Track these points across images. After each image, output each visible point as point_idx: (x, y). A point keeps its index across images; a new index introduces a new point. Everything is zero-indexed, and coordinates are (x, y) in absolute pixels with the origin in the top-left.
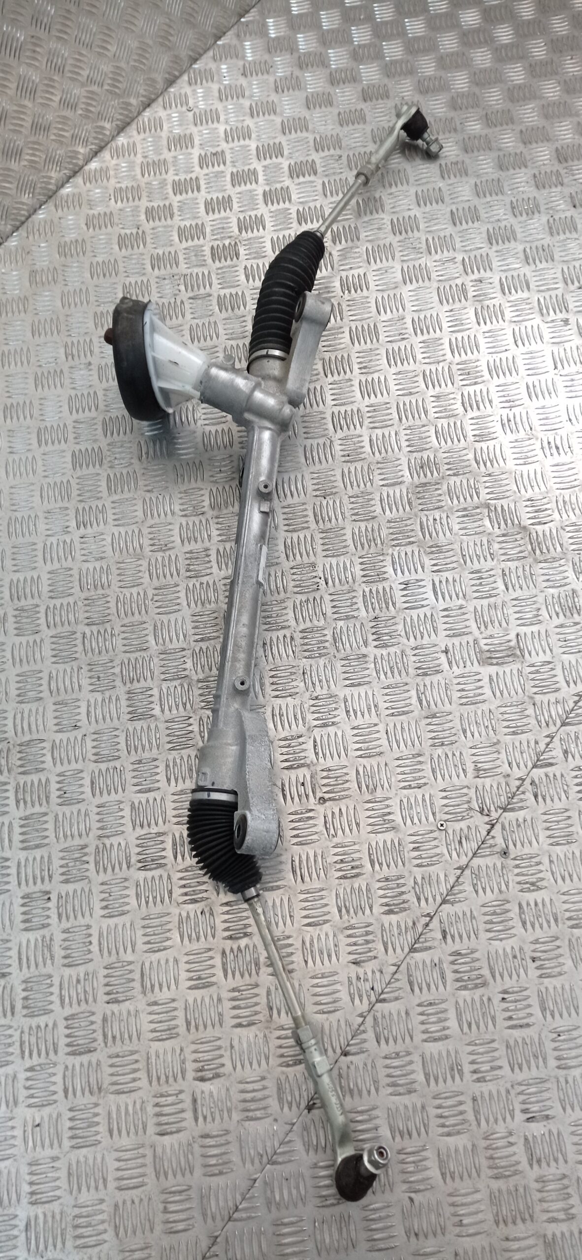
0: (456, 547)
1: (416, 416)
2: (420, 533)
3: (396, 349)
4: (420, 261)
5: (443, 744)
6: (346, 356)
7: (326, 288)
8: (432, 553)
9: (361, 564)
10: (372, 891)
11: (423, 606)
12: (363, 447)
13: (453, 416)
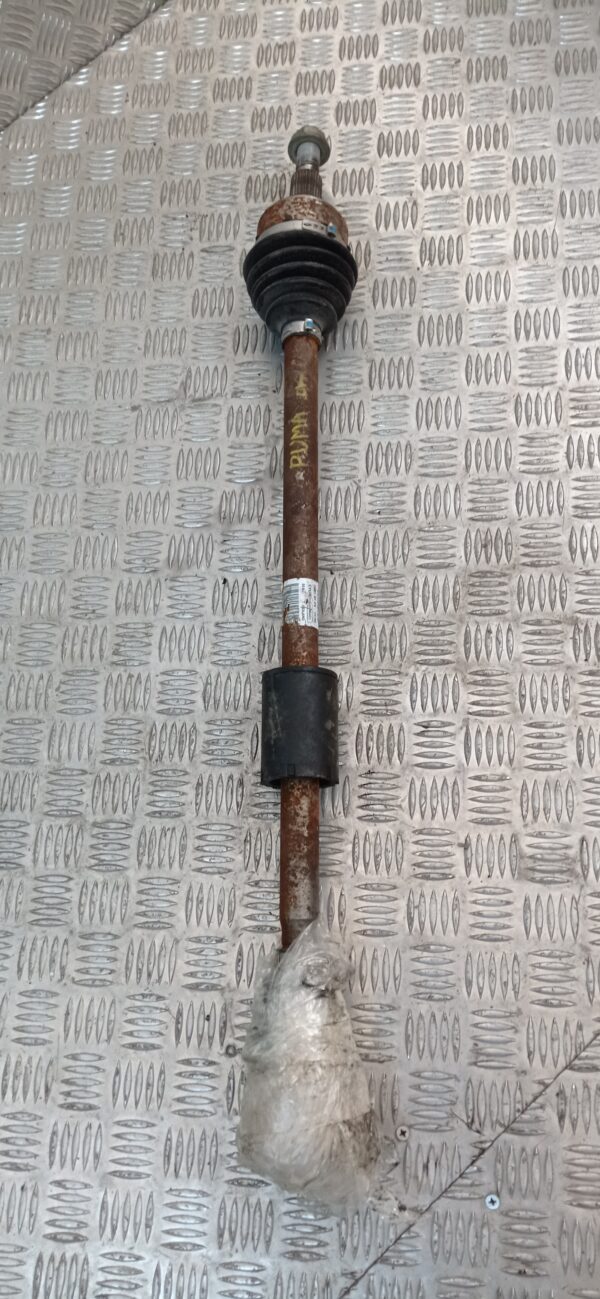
0: (514, 680)
1: (493, 464)
2: (462, 649)
3: (483, 358)
4: (546, 226)
5: (430, 998)
6: (405, 359)
7: (398, 253)
8: (475, 683)
9: (365, 683)
10: (276, 1215)
11: (443, 766)
12: (403, 503)
13: (550, 472)
